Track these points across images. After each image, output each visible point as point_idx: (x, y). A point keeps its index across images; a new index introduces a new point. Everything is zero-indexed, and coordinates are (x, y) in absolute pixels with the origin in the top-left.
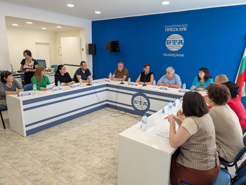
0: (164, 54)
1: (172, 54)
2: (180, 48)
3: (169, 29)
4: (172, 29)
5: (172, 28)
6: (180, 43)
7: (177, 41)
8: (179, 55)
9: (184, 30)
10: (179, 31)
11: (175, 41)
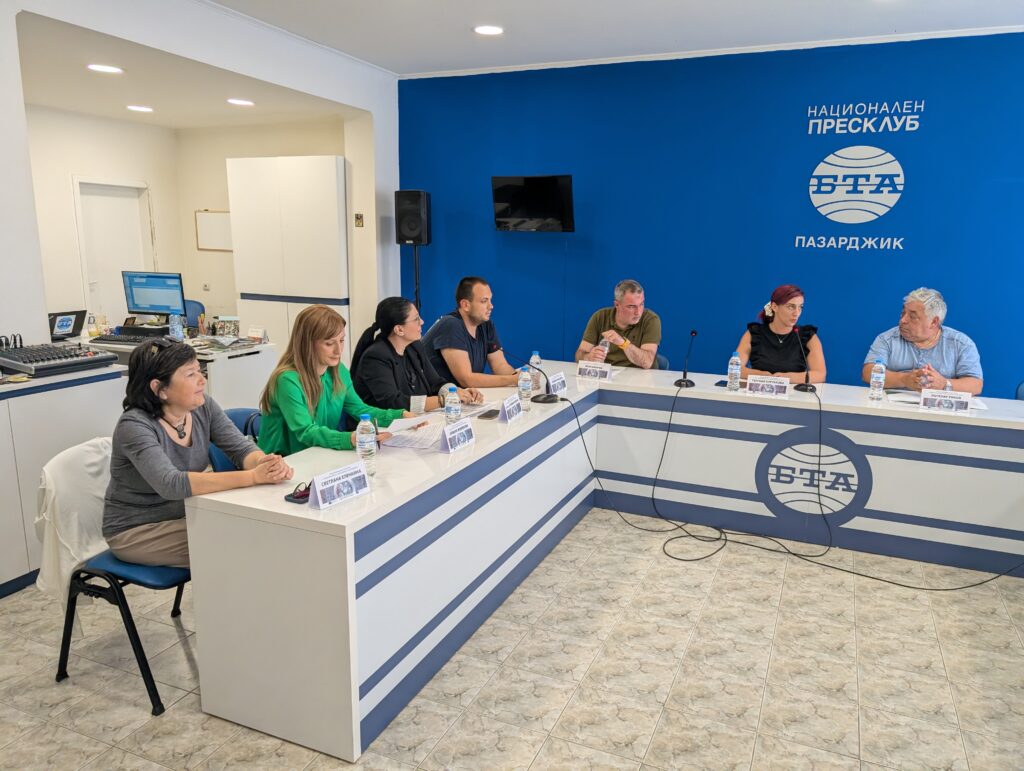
0: (801, 240)
1: (840, 239)
2: (882, 211)
3: (826, 121)
4: (841, 123)
5: (846, 120)
6: (887, 186)
7: (867, 177)
8: (878, 243)
9: (908, 128)
10: (881, 130)
11: (856, 177)
